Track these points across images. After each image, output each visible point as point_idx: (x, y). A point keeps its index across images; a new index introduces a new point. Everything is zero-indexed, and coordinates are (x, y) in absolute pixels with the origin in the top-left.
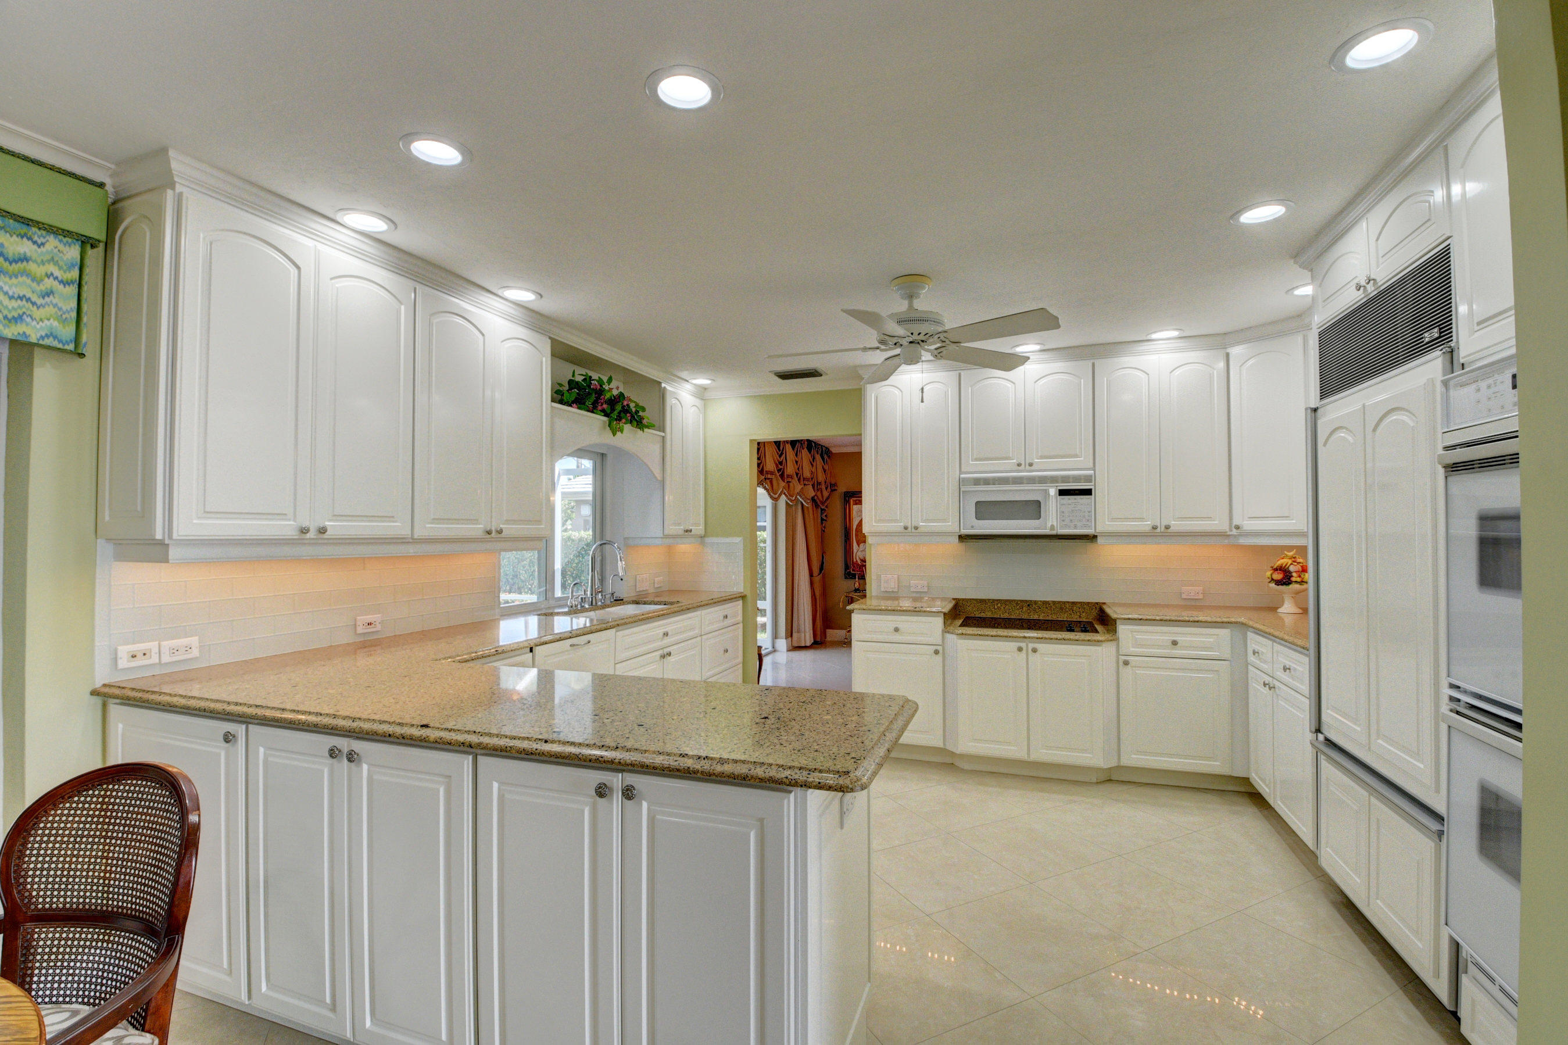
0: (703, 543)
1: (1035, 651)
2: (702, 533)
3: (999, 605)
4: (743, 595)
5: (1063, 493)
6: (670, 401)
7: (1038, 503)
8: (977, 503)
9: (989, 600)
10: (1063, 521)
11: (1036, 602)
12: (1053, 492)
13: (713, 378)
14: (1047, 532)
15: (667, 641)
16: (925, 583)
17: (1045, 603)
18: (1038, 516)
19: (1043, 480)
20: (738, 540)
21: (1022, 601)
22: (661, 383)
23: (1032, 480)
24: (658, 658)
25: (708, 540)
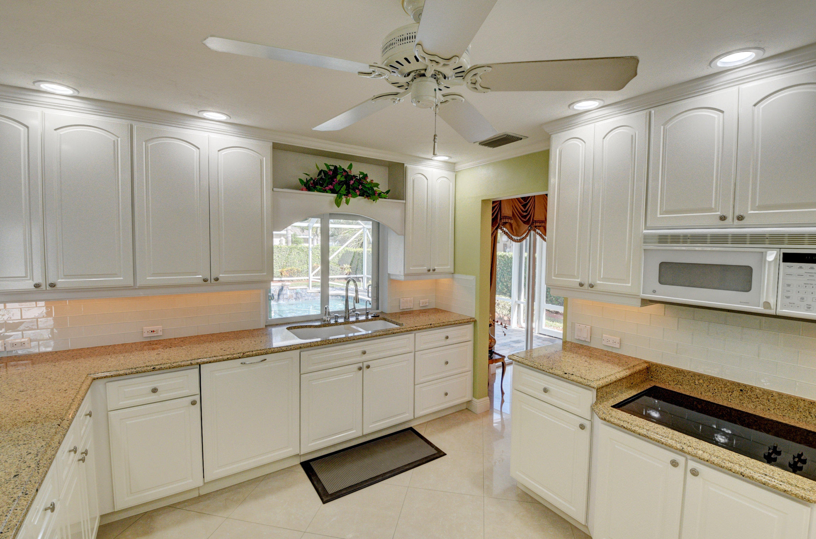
0: (453, 278)
1: (695, 473)
2: (452, 270)
3: (701, 381)
4: (474, 320)
5: (788, 258)
6: (410, 177)
7: (748, 270)
8: (662, 264)
9: (690, 372)
10: (788, 297)
11: (752, 389)
12: (772, 256)
13: (450, 155)
14: (760, 309)
15: (365, 357)
16: (617, 339)
17: (765, 392)
18: (748, 288)
19: (757, 239)
20: (472, 278)
21: (733, 383)
22: (403, 164)
23: (739, 239)
24: (356, 369)
25: (456, 276)
